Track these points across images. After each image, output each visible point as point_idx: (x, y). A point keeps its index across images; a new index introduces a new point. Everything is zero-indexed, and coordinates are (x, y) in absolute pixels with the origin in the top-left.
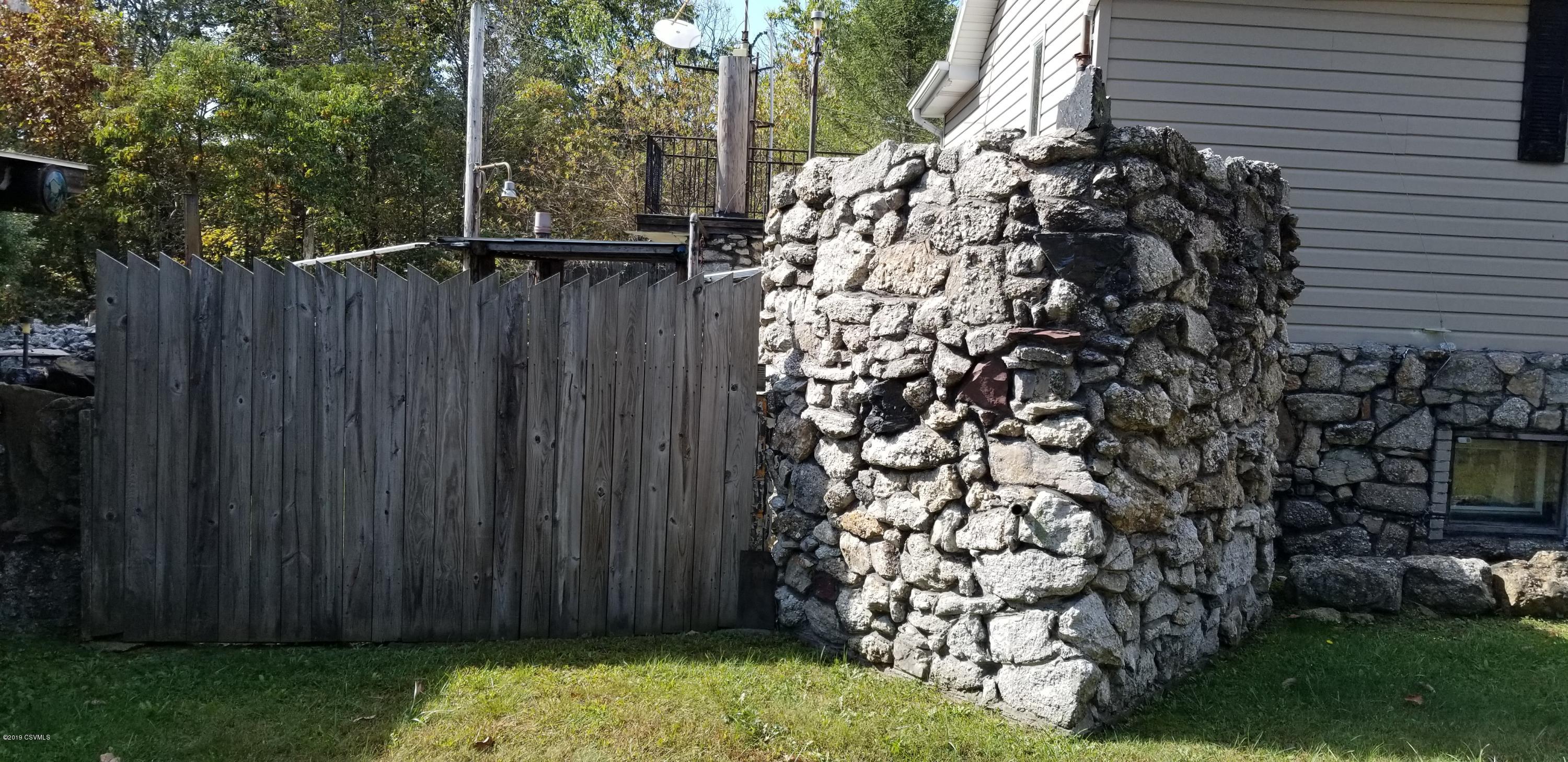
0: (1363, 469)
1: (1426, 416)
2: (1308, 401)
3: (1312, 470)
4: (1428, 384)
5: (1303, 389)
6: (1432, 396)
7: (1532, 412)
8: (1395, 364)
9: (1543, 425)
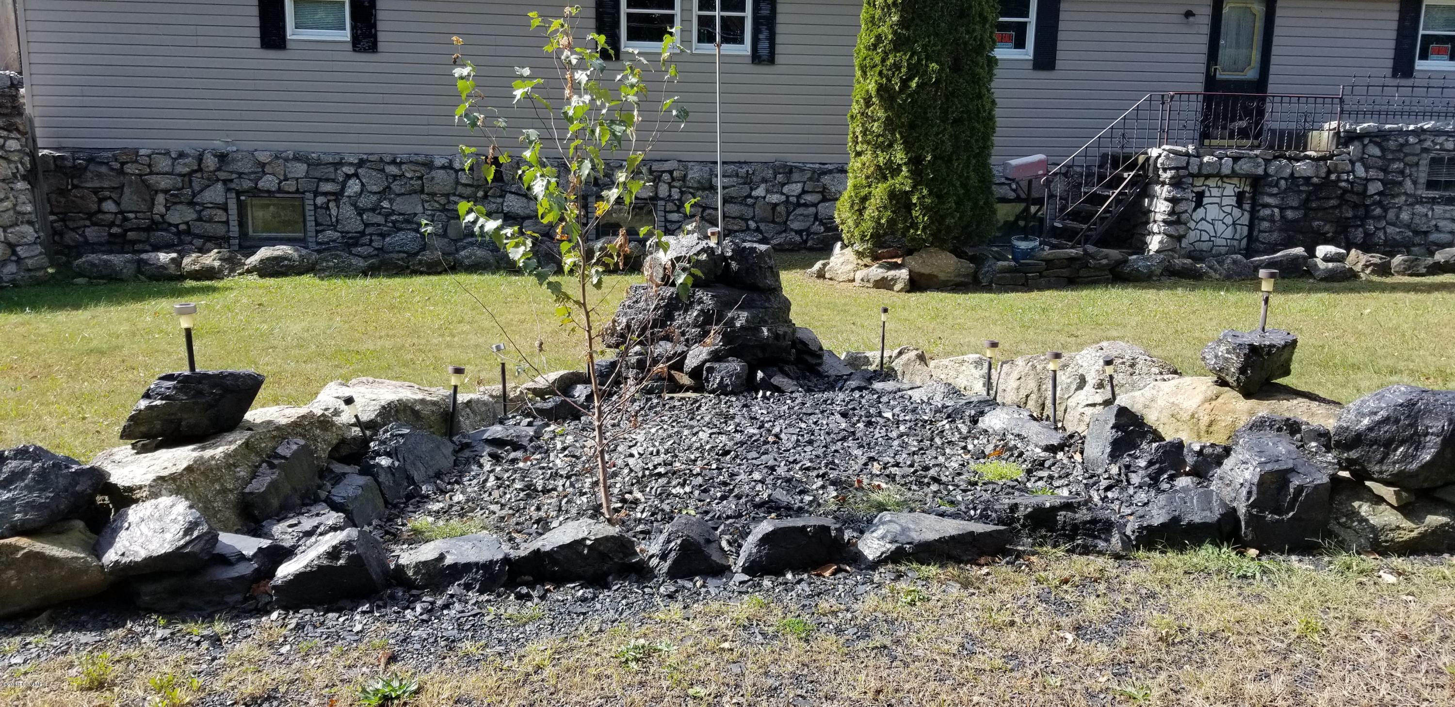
0: (190, 215)
1: (219, 186)
2: (152, 179)
3: (162, 216)
4: (219, 169)
5: (151, 173)
6: (222, 175)
7: (280, 182)
8: (200, 159)
9: (286, 189)
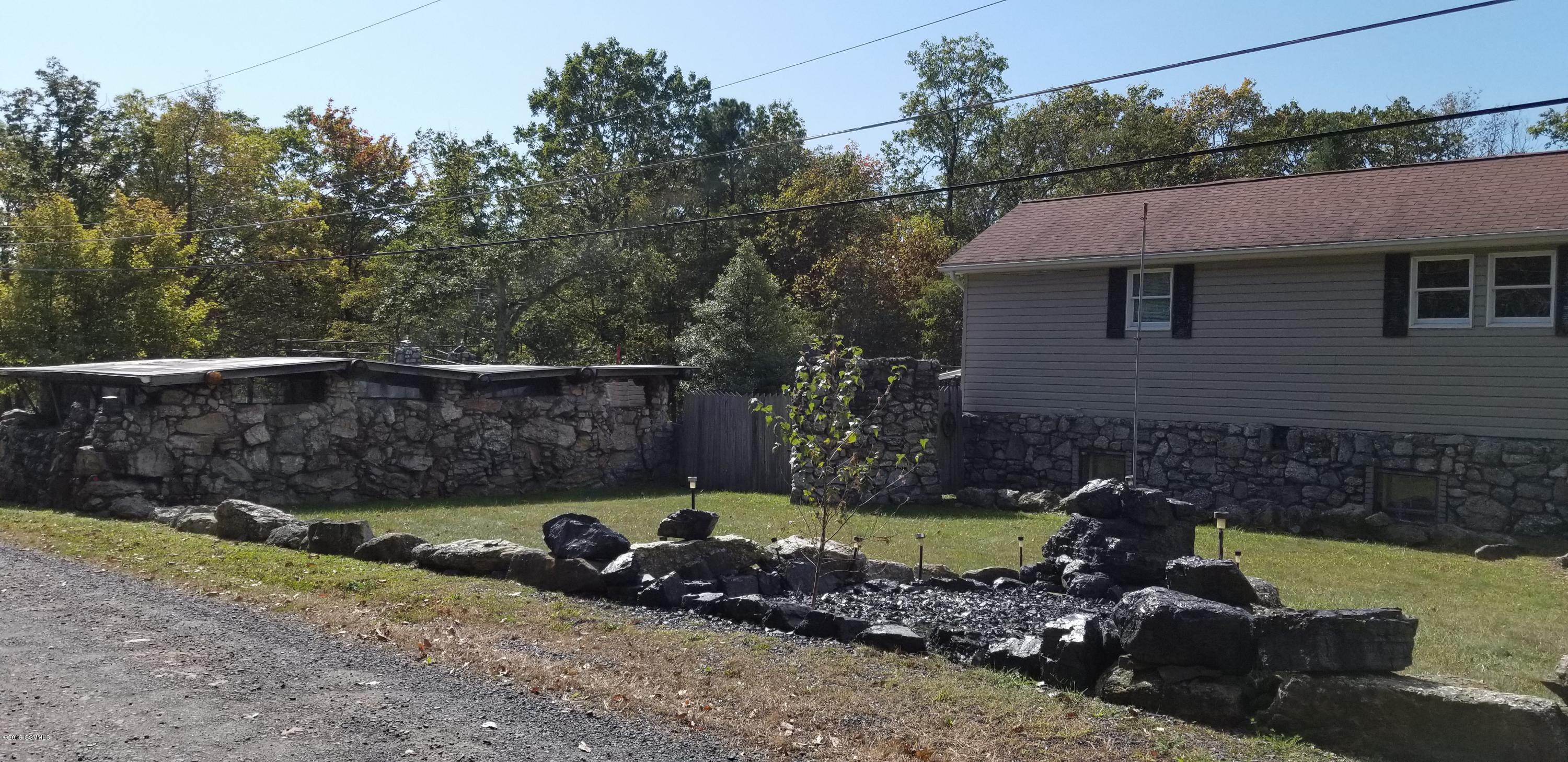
0: (1048, 464)
1: (1068, 443)
2: (1027, 436)
3: (1031, 464)
4: (1068, 431)
5: (1026, 432)
6: (1071, 435)
7: (1110, 442)
8: (1058, 422)
9: (1114, 447)
